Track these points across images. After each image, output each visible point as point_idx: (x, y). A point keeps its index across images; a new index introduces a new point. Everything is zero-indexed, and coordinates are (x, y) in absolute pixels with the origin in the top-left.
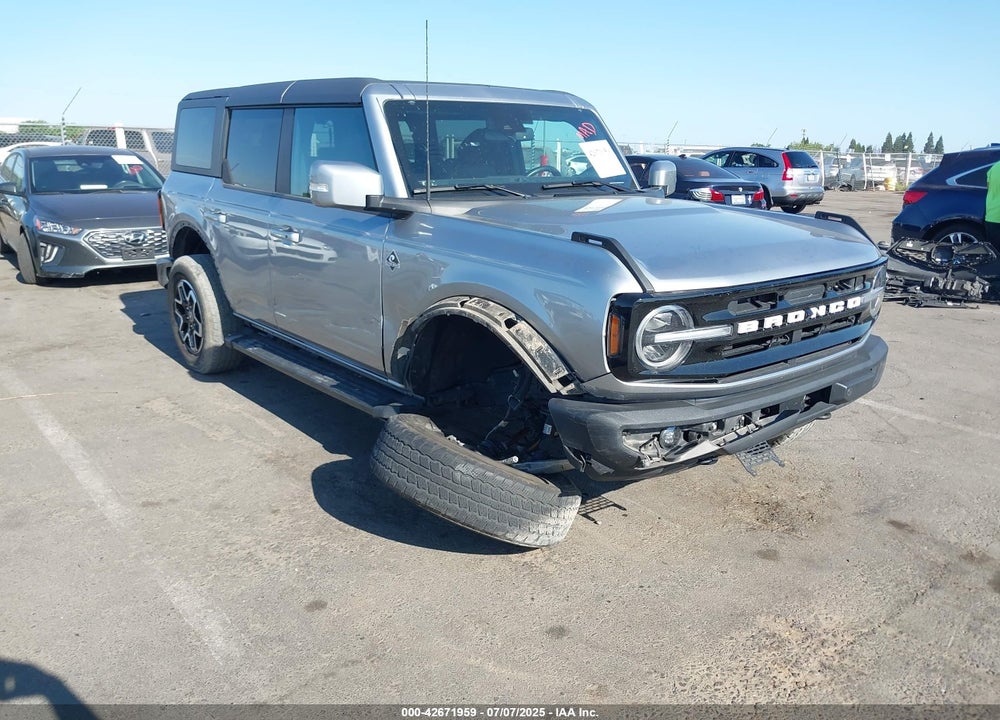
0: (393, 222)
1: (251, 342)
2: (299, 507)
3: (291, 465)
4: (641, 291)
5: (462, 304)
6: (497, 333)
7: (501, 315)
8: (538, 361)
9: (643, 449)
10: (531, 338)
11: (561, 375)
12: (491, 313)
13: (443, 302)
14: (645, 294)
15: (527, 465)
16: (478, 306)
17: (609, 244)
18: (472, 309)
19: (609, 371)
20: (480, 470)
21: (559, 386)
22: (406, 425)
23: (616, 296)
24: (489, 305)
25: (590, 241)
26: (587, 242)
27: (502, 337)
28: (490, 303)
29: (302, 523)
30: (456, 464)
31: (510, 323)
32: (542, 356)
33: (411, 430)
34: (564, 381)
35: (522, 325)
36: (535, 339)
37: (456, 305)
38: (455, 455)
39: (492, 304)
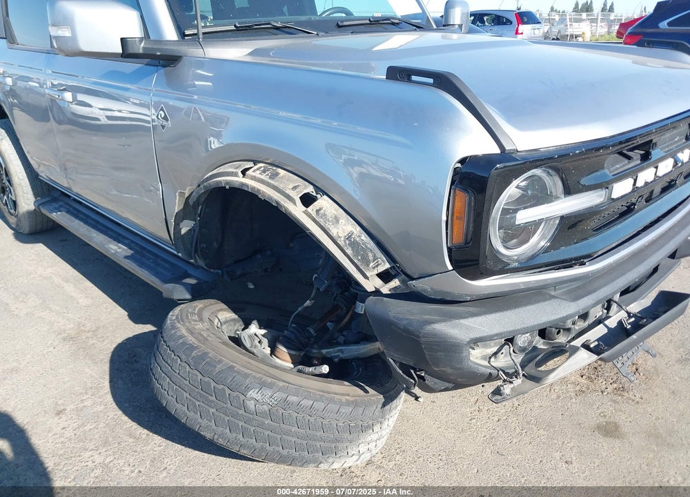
0: (162, 70)
1: (56, 206)
2: (88, 403)
3: (91, 342)
4: (497, 151)
5: (244, 172)
6: (291, 214)
7: (295, 188)
8: (349, 251)
9: (493, 359)
10: (337, 220)
11: (381, 269)
12: (281, 186)
13: (221, 169)
14: (505, 155)
15: (339, 351)
16: (263, 177)
17: (444, 82)
18: (256, 181)
19: (450, 267)
20: (279, 395)
21: (378, 283)
22: (184, 331)
23: (462, 161)
24: (277, 174)
25: (414, 78)
26: (409, 80)
27: (297, 219)
28: (280, 171)
29: (87, 428)
30: (248, 388)
31: (307, 200)
32: (354, 245)
33: (191, 339)
34: (385, 277)
35: (323, 202)
36: (342, 221)
37: (235, 175)
38: (247, 376)
39: (282, 172)
